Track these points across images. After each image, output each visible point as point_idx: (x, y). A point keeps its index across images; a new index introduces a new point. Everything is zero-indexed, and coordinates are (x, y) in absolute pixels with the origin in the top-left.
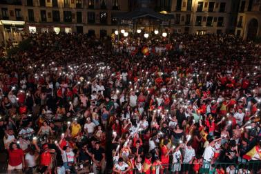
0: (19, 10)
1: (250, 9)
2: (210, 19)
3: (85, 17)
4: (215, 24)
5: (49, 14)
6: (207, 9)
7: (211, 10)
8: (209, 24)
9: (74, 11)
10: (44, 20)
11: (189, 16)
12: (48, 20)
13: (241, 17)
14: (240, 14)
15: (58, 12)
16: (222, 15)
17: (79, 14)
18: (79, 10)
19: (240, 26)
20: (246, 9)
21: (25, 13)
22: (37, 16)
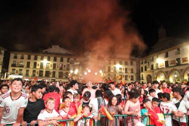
0: (21, 70)
1: (146, 70)
2: (126, 76)
3: (57, 74)
4: (129, 79)
5: (37, 72)
6: (124, 71)
7: (126, 72)
8: (126, 79)
9: (52, 71)
10: (34, 75)
11: (115, 75)
12: (37, 75)
13: (142, 75)
14: (141, 74)
15: (42, 71)
16: (132, 74)
17: (54, 73)
18: (54, 71)
19: (143, 79)
20: (144, 70)
21: (24, 72)
22: (31, 73)
